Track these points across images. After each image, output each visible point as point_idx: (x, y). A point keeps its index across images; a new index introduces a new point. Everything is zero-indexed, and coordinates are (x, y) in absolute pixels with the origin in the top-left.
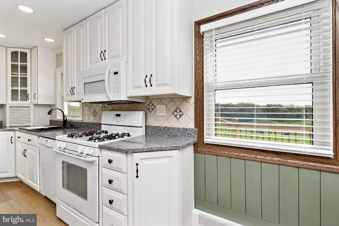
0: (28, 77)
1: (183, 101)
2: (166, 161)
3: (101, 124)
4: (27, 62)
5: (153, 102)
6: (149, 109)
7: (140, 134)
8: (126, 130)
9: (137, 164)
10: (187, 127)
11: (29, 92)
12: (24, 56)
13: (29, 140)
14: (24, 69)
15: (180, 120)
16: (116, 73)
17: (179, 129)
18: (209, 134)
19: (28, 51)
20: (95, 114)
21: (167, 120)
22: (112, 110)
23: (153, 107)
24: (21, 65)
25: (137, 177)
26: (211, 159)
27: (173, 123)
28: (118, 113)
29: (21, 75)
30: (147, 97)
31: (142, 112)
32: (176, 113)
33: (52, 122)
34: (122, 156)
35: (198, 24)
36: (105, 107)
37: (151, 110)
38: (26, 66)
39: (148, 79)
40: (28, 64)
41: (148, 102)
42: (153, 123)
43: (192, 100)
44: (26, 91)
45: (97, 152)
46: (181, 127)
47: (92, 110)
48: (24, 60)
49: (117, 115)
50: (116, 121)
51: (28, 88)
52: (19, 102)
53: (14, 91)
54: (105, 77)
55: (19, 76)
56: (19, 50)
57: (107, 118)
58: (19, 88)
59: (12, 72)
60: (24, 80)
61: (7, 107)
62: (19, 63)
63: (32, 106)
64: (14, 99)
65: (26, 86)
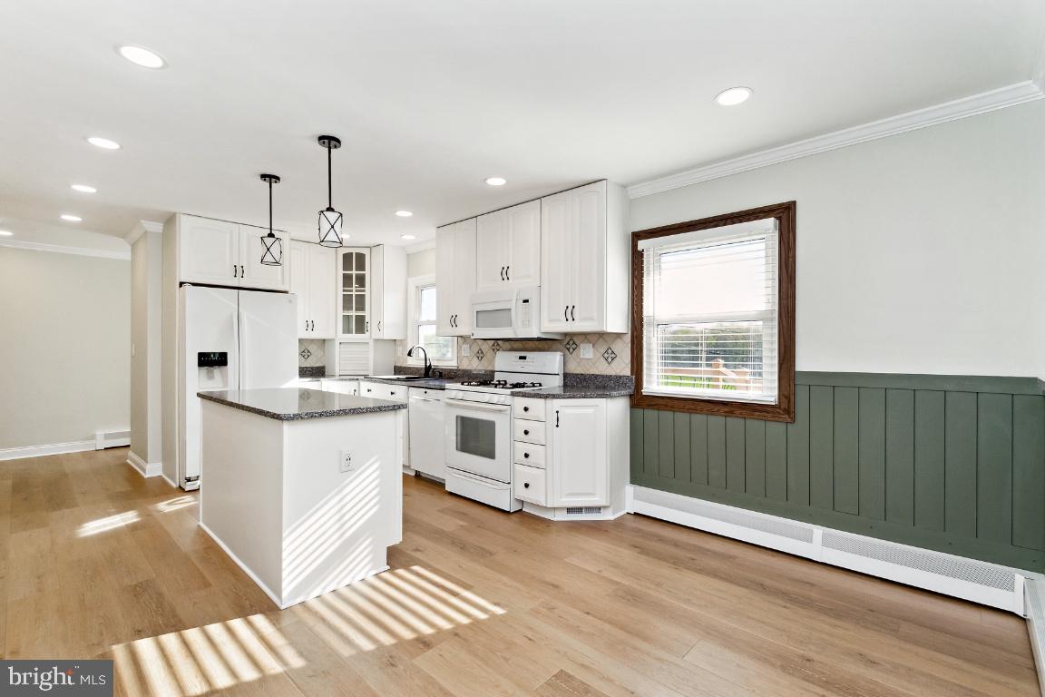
0: (367, 294)
1: (616, 338)
2: (591, 411)
3: (493, 372)
4: (364, 270)
5: (575, 339)
6: (568, 349)
7: (557, 384)
8: (536, 379)
9: (557, 412)
10: (622, 374)
11: (367, 319)
12: (361, 257)
13: (392, 393)
14: (361, 281)
15: (612, 365)
16: (526, 301)
17: (610, 377)
18: (649, 382)
19: (366, 252)
20: (480, 355)
21: (594, 364)
22: (510, 350)
23: (574, 346)
24: (357, 275)
25: (557, 426)
26: (651, 414)
27: (603, 369)
28: (523, 354)
29: (357, 291)
30: (566, 334)
31: (559, 353)
32: (606, 355)
33: (398, 370)
34: (541, 402)
35: (637, 236)
36: (498, 345)
37: (571, 350)
38: (364, 275)
39: (569, 311)
40: (367, 272)
41: (568, 339)
42: (575, 368)
43: (628, 338)
44: (364, 316)
45: (509, 400)
46: (613, 373)
47: (476, 349)
48: (361, 266)
49: (521, 358)
50: (519, 366)
51: (366, 313)
52: (354, 337)
53: (347, 319)
54: (512, 305)
55: (354, 293)
56: (354, 251)
57: (504, 362)
58: (353, 313)
59: (344, 286)
60: (361, 299)
61: (337, 343)
62: (354, 272)
63: (371, 343)
64: (347, 330)
65: (363, 309)
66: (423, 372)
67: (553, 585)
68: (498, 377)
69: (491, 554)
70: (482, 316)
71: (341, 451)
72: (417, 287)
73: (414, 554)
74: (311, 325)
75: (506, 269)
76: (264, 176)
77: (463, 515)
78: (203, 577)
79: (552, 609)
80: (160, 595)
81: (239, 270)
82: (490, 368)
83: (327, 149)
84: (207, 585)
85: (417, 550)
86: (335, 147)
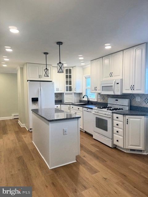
0: (72, 80)
3: (107, 104)
5: (134, 95)
6: (132, 98)
7: (128, 110)
8: (121, 107)
9: (127, 120)
11: (72, 87)
12: (70, 70)
14: (70, 77)
15: (147, 104)
16: (118, 83)
19: (71, 68)
20: (104, 98)
21: (141, 103)
22: (113, 98)
23: (134, 97)
25: (127, 124)
27: (144, 105)
32: (145, 101)
33: (81, 101)
36: (109, 96)
39: (132, 87)
40: (72, 74)
41: (132, 95)
42: (134, 104)
48: (70, 73)
49: (116, 100)
50: (115, 103)
51: (72, 86)
52: (69, 92)
53: (67, 87)
54: (113, 85)
55: (69, 80)
56: (68, 68)
57: (110, 101)
58: (69, 86)
59: (66, 78)
60: (70, 82)
61: (65, 94)
62: (68, 74)
63: (73, 94)
64: (67, 90)
65: (71, 85)
66: (87, 102)
67: (124, 175)
68: (109, 105)
69: (106, 161)
70: (104, 88)
71: (63, 129)
72: (86, 78)
73: (83, 158)
74: (57, 90)
75: (111, 73)
76: (45, 53)
77: (98, 147)
78: (33, 157)
79: (123, 183)
80: (23, 160)
81: (40, 76)
82: (106, 102)
83: (59, 45)
84: (34, 160)
85: (84, 157)
86: (61, 44)
